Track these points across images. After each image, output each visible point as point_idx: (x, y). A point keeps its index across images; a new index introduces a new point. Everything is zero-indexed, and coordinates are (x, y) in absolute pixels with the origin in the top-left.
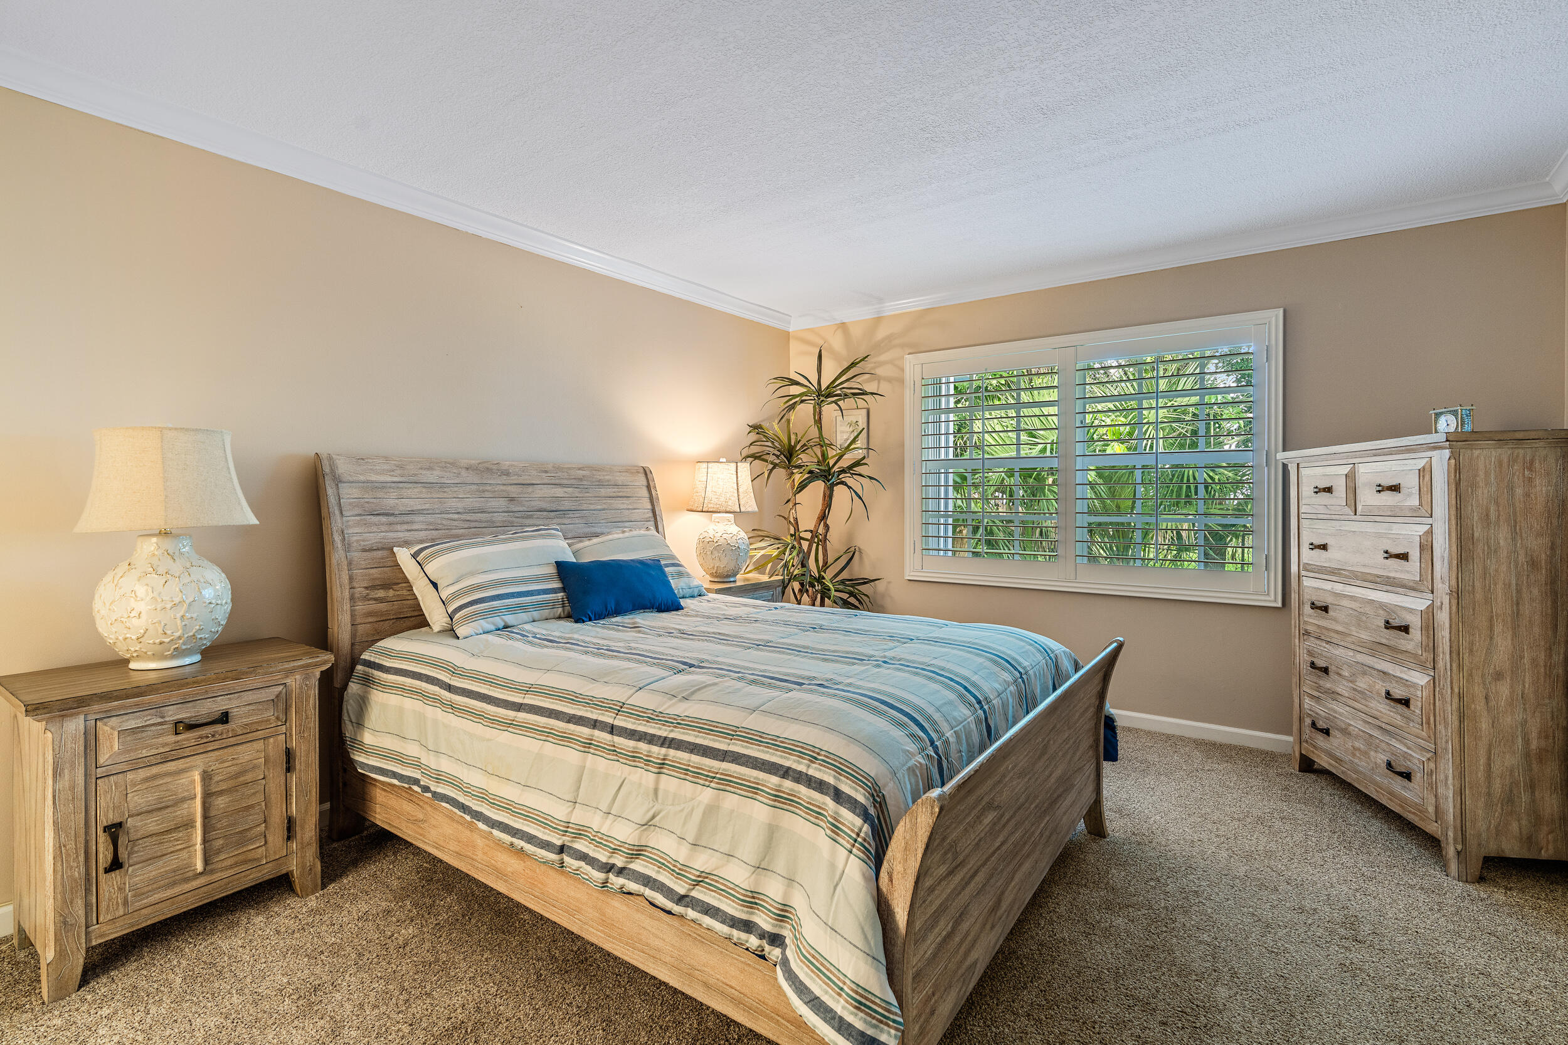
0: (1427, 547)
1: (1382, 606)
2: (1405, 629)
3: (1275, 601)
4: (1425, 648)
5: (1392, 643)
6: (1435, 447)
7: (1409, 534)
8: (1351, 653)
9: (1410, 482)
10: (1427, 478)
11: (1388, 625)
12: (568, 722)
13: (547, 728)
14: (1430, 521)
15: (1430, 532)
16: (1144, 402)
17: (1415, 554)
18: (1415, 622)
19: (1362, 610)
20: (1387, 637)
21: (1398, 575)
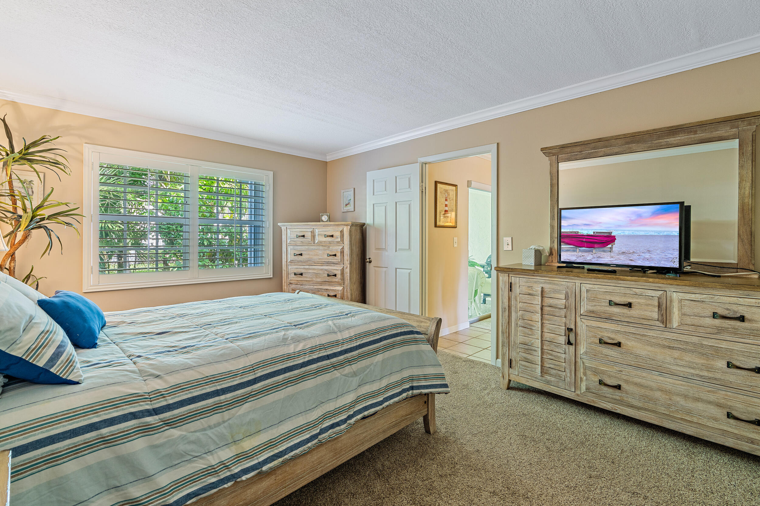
0: (342, 252)
1: (326, 270)
2: (335, 275)
3: (271, 275)
4: (341, 279)
5: (330, 280)
6: (347, 225)
7: (337, 249)
8: (312, 286)
9: (337, 234)
10: (342, 233)
11: (329, 275)
12: (301, 368)
13: (285, 380)
14: (343, 245)
15: (343, 248)
16: (219, 197)
17: (338, 254)
18: (338, 273)
19: (318, 272)
20: (330, 279)
21: (332, 261)
